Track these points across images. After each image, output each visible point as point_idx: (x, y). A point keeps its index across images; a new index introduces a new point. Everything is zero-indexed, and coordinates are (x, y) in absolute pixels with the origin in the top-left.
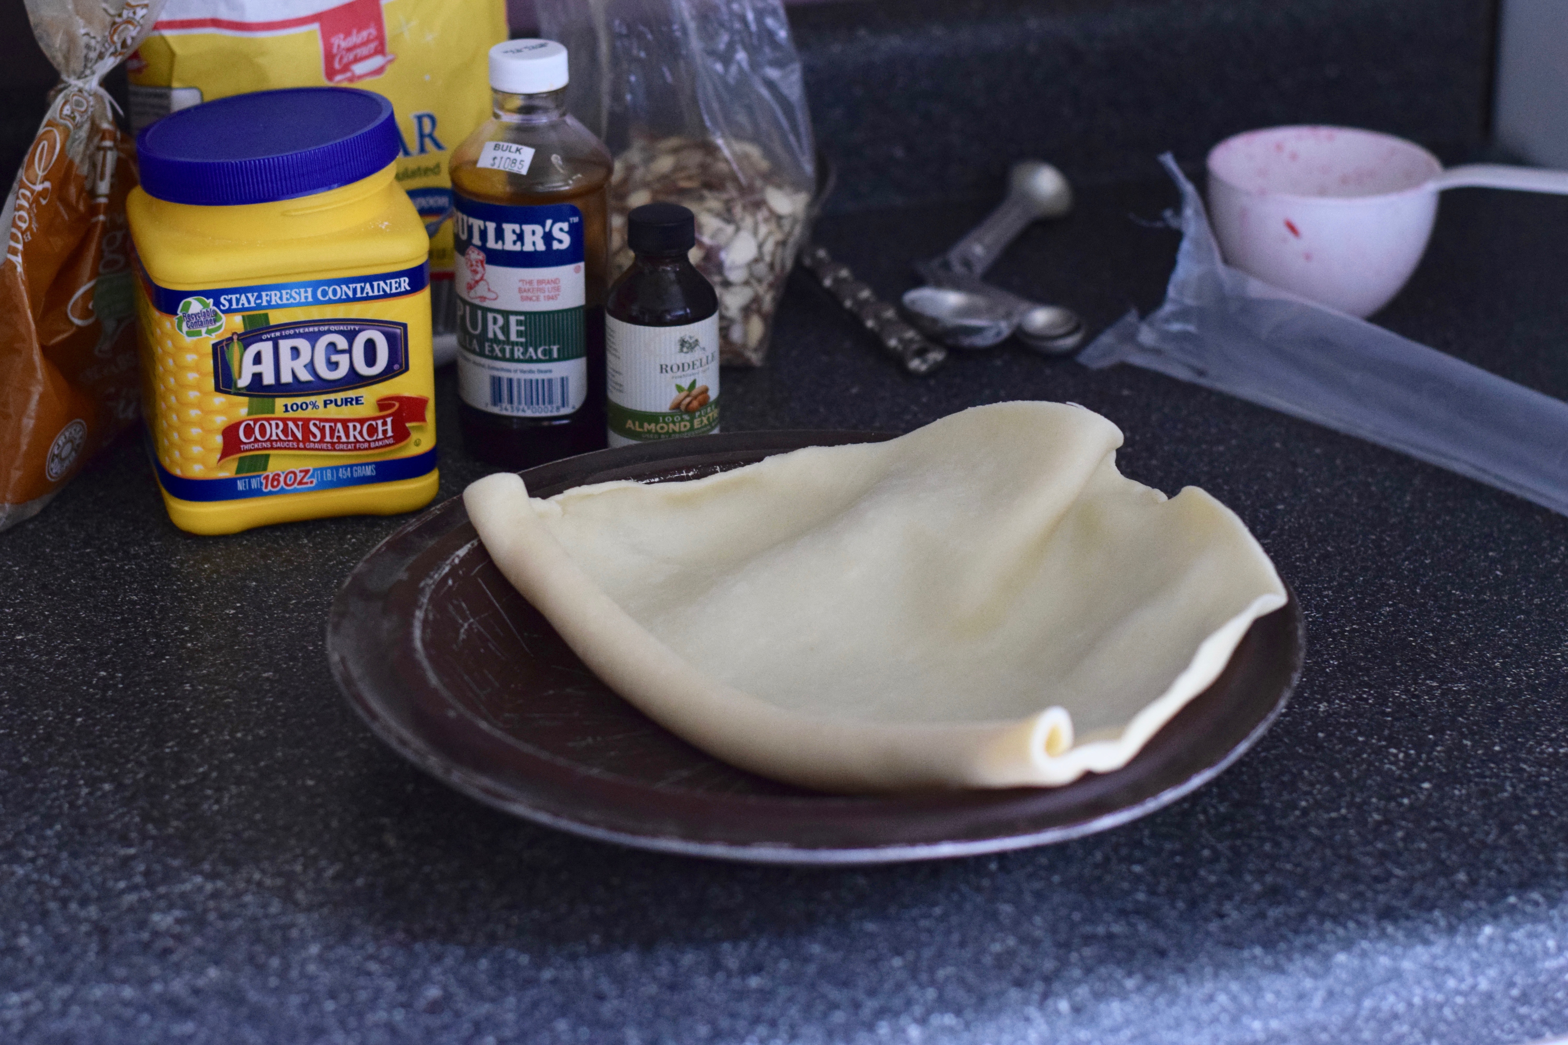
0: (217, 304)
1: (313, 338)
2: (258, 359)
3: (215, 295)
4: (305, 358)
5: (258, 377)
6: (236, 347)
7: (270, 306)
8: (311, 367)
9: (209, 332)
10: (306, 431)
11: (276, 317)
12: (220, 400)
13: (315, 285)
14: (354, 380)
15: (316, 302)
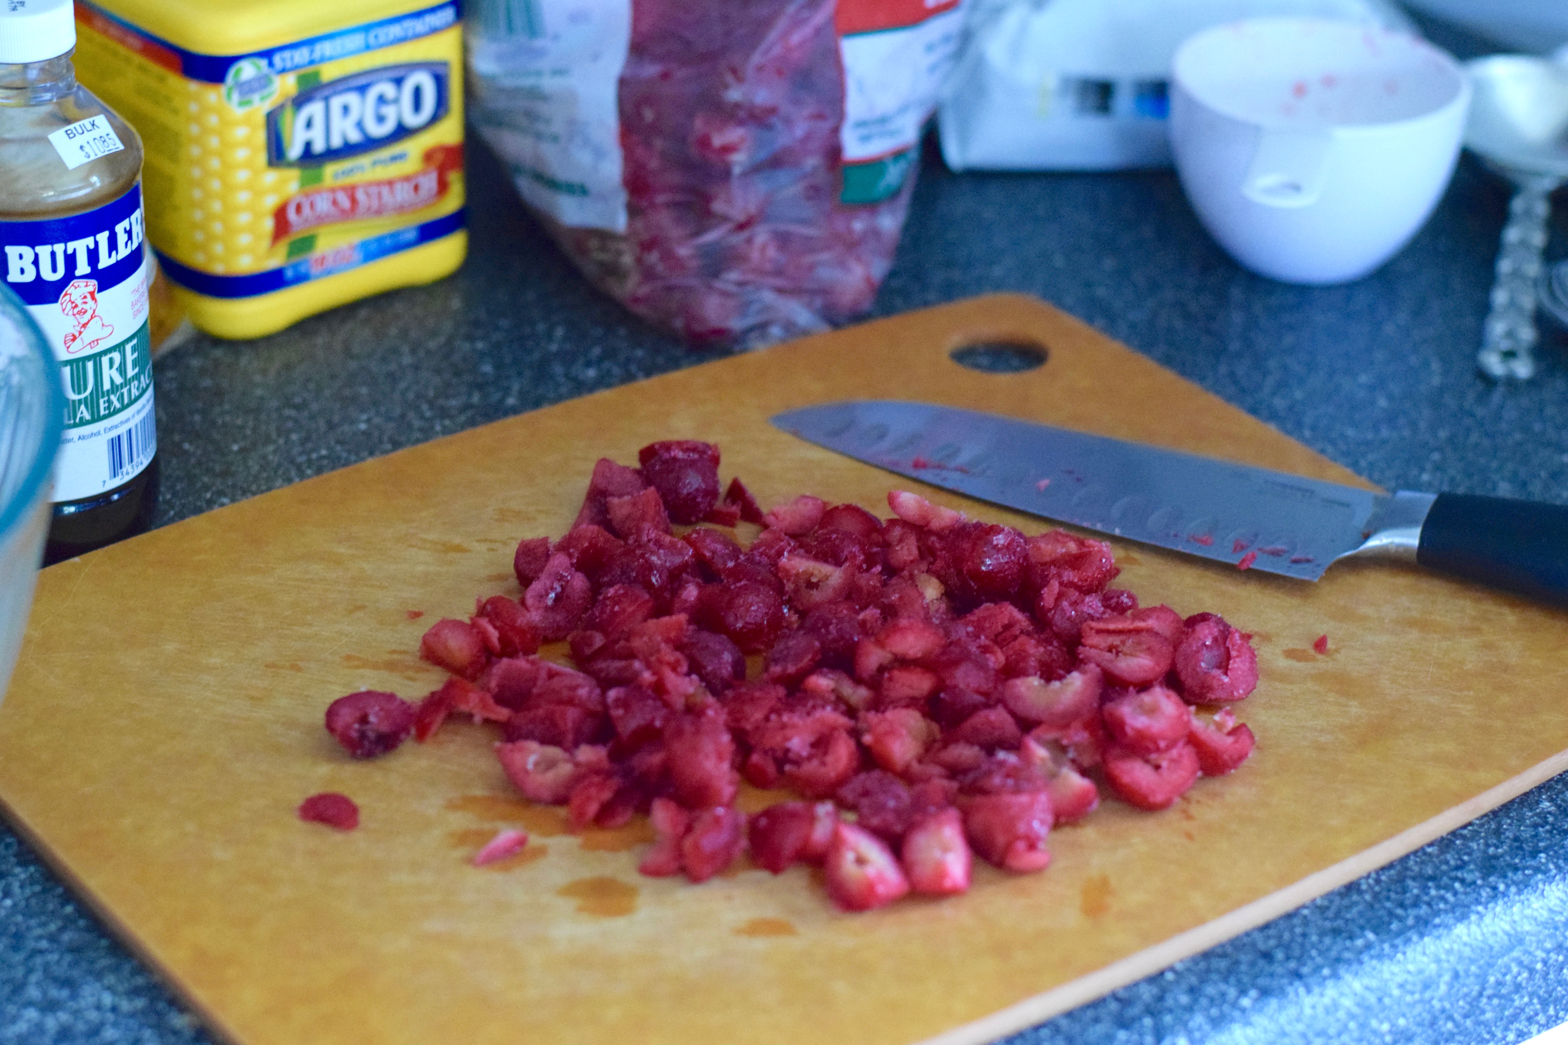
0: (271, 64)
1: (362, 89)
2: (309, 124)
3: (267, 54)
4: (354, 116)
5: (308, 145)
6: (288, 113)
7: (323, 60)
8: (360, 125)
9: (263, 99)
10: (354, 201)
11: (329, 72)
12: (272, 177)
13: (367, 28)
14: (402, 132)
15: (368, 48)
